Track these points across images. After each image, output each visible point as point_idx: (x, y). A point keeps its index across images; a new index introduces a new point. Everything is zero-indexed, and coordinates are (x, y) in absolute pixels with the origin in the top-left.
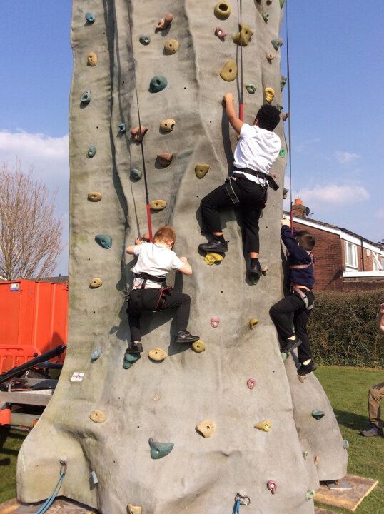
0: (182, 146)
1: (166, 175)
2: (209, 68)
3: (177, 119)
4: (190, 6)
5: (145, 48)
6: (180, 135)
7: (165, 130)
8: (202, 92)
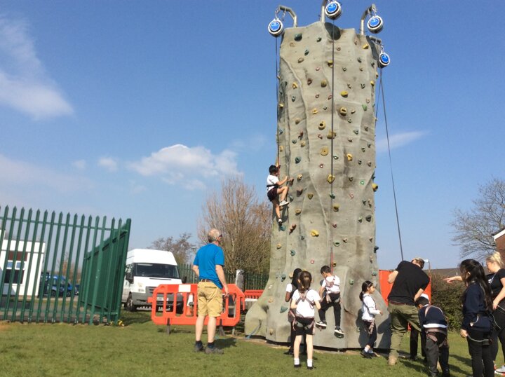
0: (305, 185)
1: (301, 198)
2: (315, 152)
3: (303, 175)
4: (309, 126)
5: (295, 145)
6: (304, 181)
7: (299, 180)
8: (311, 162)
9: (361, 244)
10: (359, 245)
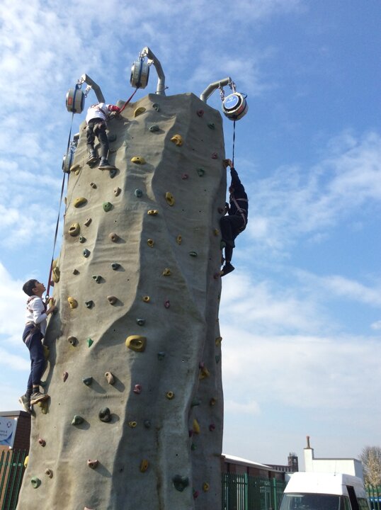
9: (69, 478)
10: (63, 483)
